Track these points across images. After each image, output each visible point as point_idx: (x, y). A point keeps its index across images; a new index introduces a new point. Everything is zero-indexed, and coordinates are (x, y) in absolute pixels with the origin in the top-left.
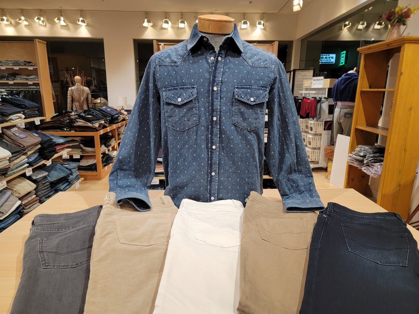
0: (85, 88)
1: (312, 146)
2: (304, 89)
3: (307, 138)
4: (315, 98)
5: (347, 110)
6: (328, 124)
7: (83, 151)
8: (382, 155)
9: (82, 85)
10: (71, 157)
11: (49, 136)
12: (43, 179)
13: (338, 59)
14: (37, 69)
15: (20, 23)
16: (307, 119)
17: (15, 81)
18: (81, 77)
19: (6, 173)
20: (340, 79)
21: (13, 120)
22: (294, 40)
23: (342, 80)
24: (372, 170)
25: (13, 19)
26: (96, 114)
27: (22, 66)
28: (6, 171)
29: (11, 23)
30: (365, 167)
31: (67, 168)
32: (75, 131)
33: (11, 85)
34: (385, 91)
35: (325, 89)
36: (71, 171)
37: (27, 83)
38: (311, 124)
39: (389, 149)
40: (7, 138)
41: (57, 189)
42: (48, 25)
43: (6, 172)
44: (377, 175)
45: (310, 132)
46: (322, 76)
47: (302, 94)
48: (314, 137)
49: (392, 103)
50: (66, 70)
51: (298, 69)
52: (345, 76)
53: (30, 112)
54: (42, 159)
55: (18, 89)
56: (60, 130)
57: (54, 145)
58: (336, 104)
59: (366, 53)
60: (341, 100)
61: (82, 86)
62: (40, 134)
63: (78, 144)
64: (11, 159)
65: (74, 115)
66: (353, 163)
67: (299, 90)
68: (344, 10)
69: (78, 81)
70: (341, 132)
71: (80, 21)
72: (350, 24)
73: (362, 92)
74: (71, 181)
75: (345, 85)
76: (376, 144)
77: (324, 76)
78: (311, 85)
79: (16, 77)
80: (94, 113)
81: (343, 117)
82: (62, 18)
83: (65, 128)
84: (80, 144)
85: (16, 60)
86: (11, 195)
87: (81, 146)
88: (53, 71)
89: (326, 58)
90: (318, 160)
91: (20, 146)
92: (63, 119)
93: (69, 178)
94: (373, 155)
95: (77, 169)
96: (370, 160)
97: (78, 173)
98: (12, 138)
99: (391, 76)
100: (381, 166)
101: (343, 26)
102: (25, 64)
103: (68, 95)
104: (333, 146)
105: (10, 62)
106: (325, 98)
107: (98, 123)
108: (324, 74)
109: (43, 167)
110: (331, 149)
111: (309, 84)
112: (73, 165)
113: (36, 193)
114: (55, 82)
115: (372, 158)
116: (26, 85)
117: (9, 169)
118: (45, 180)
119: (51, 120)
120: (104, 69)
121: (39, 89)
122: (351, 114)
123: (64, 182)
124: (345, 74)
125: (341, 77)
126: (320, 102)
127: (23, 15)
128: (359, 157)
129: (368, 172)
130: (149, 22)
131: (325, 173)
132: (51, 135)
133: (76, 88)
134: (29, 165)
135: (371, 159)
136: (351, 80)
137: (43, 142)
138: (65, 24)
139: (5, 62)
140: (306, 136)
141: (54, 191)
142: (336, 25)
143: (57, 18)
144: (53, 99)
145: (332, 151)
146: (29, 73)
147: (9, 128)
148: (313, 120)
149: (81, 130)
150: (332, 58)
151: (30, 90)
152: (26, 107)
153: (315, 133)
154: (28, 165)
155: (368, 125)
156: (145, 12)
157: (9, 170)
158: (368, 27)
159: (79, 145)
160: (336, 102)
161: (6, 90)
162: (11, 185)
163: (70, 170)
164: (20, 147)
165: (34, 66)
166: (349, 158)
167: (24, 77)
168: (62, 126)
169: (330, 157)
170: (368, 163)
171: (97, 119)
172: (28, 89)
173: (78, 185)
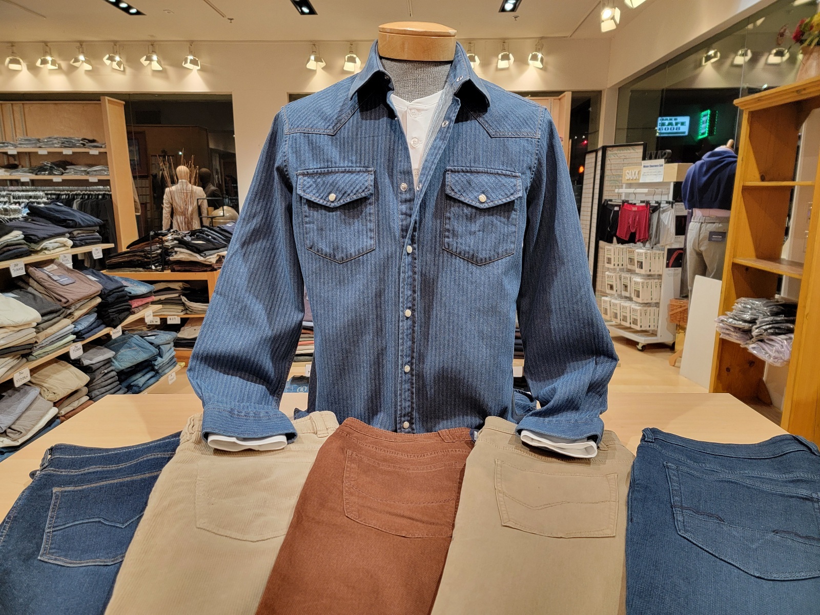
0: (195, 187)
1: (643, 300)
2: (624, 186)
3: (633, 283)
4: (648, 203)
5: (715, 225)
6: (675, 255)
7: (187, 309)
8: (792, 318)
9: (190, 183)
10: (164, 320)
11: (120, 280)
12: (103, 366)
13: (694, 126)
14: (106, 153)
15: (76, 68)
16: (632, 244)
17: (66, 177)
18: (189, 166)
19: (30, 354)
20: (698, 163)
21: (49, 250)
22: (604, 90)
23: (702, 165)
24: (769, 349)
25: (64, 60)
26: (214, 239)
27: (79, 147)
28: (31, 349)
29: (60, 68)
30: (754, 343)
31: (152, 344)
32: (172, 271)
33: (58, 184)
34: (794, 187)
35: (669, 183)
36: (159, 349)
37: (88, 180)
38: (639, 254)
39: (805, 307)
40: (35, 284)
41: (132, 384)
42: (128, 70)
43: (29, 351)
44: (782, 361)
45: (638, 270)
46: (662, 158)
47: (619, 195)
48: (646, 281)
49: (810, 210)
50: (163, 154)
51: (613, 144)
52: (709, 157)
53: (84, 235)
54: (103, 326)
55: (71, 191)
56: (143, 268)
57: (127, 297)
58: (690, 215)
59: (751, 110)
60: (701, 206)
61: (190, 185)
62: (101, 277)
63: (177, 295)
64: (42, 326)
65: (171, 240)
66: (728, 334)
67: (614, 187)
68: (704, 26)
69: (183, 175)
70: (703, 270)
71: (189, 61)
72: (719, 54)
73: (745, 189)
74: (160, 368)
75: (709, 175)
76: (777, 296)
77: (665, 159)
78: (639, 177)
79: (67, 169)
80: (208, 235)
81: (706, 242)
82: (155, 57)
83: (154, 264)
84: (181, 296)
85: (67, 136)
86: (39, 396)
87: (183, 301)
88: (138, 158)
89: (670, 124)
90: (655, 328)
91: (60, 301)
92: (149, 248)
93: (156, 363)
94: (772, 318)
95: (172, 344)
96: (766, 330)
97: (174, 353)
98: (46, 284)
99: (805, 156)
100: (789, 341)
101: (704, 59)
102: (84, 145)
103: (164, 201)
104: (685, 300)
105: (55, 141)
106: (668, 202)
107: (216, 255)
108: (665, 154)
109: (104, 342)
110: (683, 305)
111: (635, 174)
112: (166, 337)
113: (89, 392)
114: (142, 177)
115: (771, 326)
116: (86, 183)
117: (36, 345)
118: (107, 366)
119: (129, 250)
120: (233, 152)
121: (109, 191)
122: (724, 234)
123: (144, 371)
124: (708, 153)
125: (700, 159)
126: (658, 212)
127: (83, 53)
128: (741, 323)
129: (761, 354)
130: (317, 60)
131: (670, 354)
132: (122, 278)
133: (179, 188)
134: (77, 338)
135: (768, 326)
136: (722, 166)
137: (106, 292)
138: (161, 69)
139: (46, 140)
140: (629, 279)
141: (126, 388)
142: (688, 58)
143: (145, 57)
144: (136, 210)
145: (684, 310)
146: (93, 161)
147: (39, 265)
148: (644, 246)
149: (183, 268)
150: (683, 124)
151: (92, 193)
152: (76, 226)
153: (649, 273)
154: (75, 336)
155: (760, 256)
156: (311, 41)
157: (36, 347)
158: (754, 60)
159: (178, 298)
160: (690, 211)
161: (47, 194)
162: (40, 377)
163: (158, 347)
164: (59, 303)
165: (101, 147)
166: (721, 324)
167: (83, 169)
168: (146, 262)
169: (679, 321)
170: (761, 336)
171: (213, 246)
172: (90, 191)
173: (172, 377)
